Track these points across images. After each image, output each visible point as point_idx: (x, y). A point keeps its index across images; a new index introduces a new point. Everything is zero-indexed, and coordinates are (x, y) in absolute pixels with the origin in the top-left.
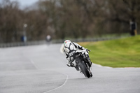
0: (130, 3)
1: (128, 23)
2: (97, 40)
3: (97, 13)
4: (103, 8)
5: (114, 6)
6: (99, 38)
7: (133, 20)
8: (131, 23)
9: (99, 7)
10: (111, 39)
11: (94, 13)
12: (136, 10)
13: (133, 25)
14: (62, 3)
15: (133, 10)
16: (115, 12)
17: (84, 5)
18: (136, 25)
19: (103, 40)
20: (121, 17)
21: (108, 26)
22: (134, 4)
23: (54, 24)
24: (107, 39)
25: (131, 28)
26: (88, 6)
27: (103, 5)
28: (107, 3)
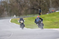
0: (39, 2)
1: (38, 10)
2: (25, 17)
3: (25, 6)
4: (27, 4)
5: (32, 3)
6: (25, 16)
7: (40, 9)
8: (39, 10)
9: (26, 3)
10: (31, 17)
11: (24, 6)
12: (41, 5)
13: (40, 11)
14: (10, 2)
15: (40, 4)
16: (32, 5)
17: (20, 2)
18: (41, 10)
19: (27, 17)
20: (35, 7)
21: (29, 11)
22: (40, 2)
23: (7, 10)
24: (29, 17)
25: (39, 12)
26: (21, 3)
27: (27, 3)
28: (29, 1)
